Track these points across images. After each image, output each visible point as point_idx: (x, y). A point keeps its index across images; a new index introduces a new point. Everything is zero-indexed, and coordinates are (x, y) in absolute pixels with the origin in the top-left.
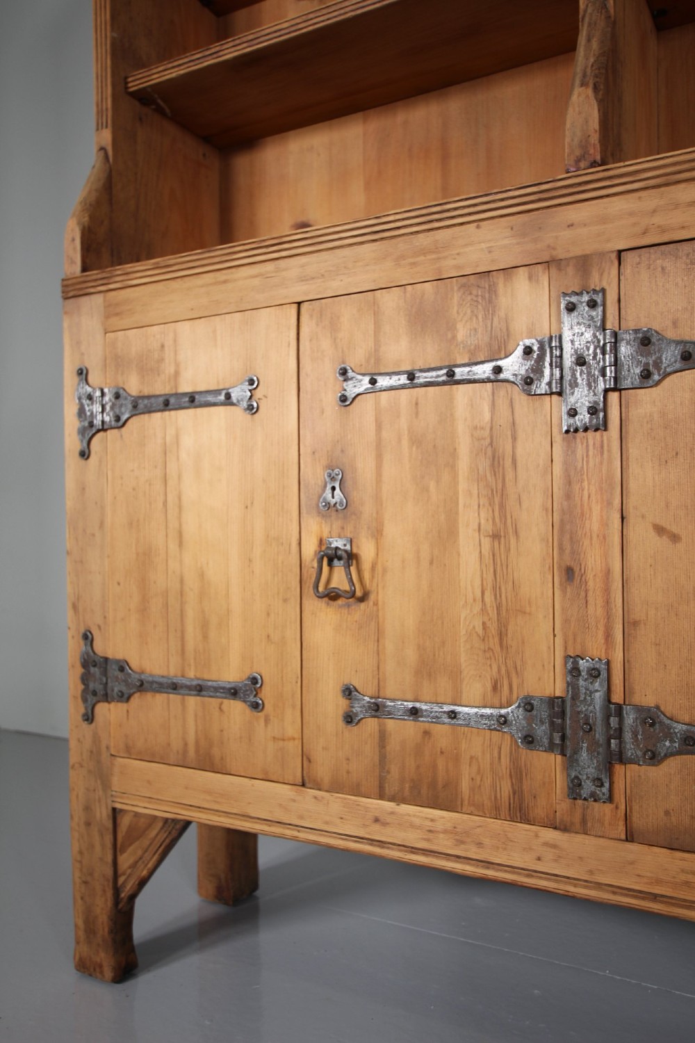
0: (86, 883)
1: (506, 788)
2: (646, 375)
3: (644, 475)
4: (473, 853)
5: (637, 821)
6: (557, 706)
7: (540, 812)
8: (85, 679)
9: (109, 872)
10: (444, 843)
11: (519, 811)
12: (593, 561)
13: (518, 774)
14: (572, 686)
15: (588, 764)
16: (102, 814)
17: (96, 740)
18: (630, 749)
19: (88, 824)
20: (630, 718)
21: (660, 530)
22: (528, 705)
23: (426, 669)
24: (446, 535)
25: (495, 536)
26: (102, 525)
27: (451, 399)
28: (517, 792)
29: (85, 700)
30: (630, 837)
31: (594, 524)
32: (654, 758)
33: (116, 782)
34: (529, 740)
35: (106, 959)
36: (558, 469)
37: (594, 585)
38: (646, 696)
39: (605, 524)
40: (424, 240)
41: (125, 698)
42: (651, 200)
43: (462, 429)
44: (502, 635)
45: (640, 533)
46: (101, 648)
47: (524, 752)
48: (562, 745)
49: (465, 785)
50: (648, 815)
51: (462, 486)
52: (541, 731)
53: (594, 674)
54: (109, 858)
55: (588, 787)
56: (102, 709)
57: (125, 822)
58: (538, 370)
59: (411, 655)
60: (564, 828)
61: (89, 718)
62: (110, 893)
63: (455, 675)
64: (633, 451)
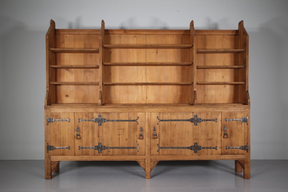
0: (47, 170)
1: (93, 153)
2: (104, 122)
3: (104, 129)
4: (91, 159)
5: (103, 154)
6: (98, 146)
7: (96, 154)
8: (47, 148)
9: (50, 168)
10: (88, 158)
11: (94, 155)
12: (100, 135)
13: (94, 152)
14: (99, 145)
15: (100, 150)
16: (49, 162)
17: (49, 154)
18: (103, 149)
19: (47, 163)
20: (103, 147)
21: (105, 133)
22: (95, 146)
23: (87, 144)
24: (88, 133)
25: (93, 133)
26: (50, 132)
27: (89, 123)
28: (94, 153)
29: (47, 150)
30: (103, 155)
31: (100, 132)
32: (105, 149)
33: (51, 159)
34: (95, 149)
35: (50, 177)
36: (98, 128)
37: (100, 137)
38: (104, 145)
39: (101, 132)
40: (87, 109)
41: (53, 150)
42: (105, 109)
43: (90, 125)
44: (93, 141)
45: (104, 133)
46: (49, 145)
47: (95, 150)
48: (98, 149)
49: (90, 153)
50: (104, 154)
51: (90, 129)
52: (96, 148)
53: (100, 144)
54: (50, 166)
55: (100, 152)
56: (50, 151)
57: (52, 163)
58: (96, 120)
59: (85, 143)
60: (98, 155)
61: (48, 152)
62: (50, 170)
63: (89, 144)
64: (103, 127)
